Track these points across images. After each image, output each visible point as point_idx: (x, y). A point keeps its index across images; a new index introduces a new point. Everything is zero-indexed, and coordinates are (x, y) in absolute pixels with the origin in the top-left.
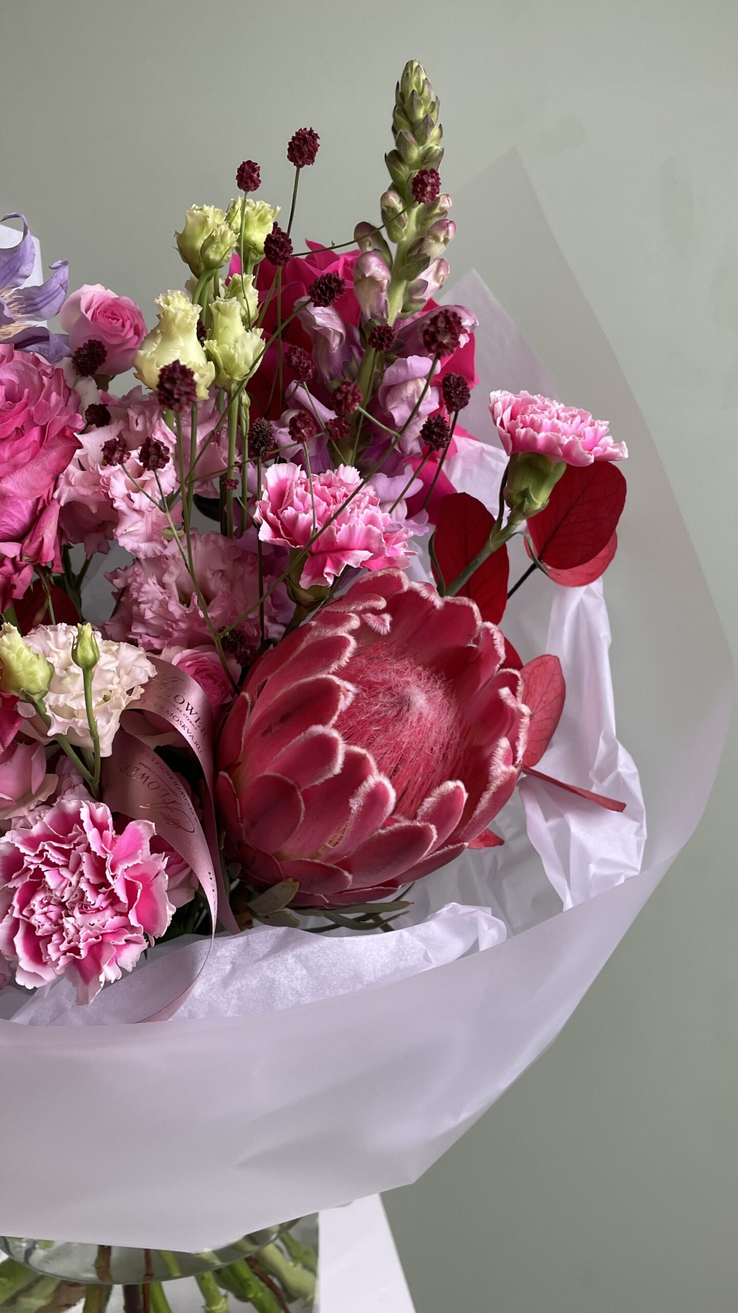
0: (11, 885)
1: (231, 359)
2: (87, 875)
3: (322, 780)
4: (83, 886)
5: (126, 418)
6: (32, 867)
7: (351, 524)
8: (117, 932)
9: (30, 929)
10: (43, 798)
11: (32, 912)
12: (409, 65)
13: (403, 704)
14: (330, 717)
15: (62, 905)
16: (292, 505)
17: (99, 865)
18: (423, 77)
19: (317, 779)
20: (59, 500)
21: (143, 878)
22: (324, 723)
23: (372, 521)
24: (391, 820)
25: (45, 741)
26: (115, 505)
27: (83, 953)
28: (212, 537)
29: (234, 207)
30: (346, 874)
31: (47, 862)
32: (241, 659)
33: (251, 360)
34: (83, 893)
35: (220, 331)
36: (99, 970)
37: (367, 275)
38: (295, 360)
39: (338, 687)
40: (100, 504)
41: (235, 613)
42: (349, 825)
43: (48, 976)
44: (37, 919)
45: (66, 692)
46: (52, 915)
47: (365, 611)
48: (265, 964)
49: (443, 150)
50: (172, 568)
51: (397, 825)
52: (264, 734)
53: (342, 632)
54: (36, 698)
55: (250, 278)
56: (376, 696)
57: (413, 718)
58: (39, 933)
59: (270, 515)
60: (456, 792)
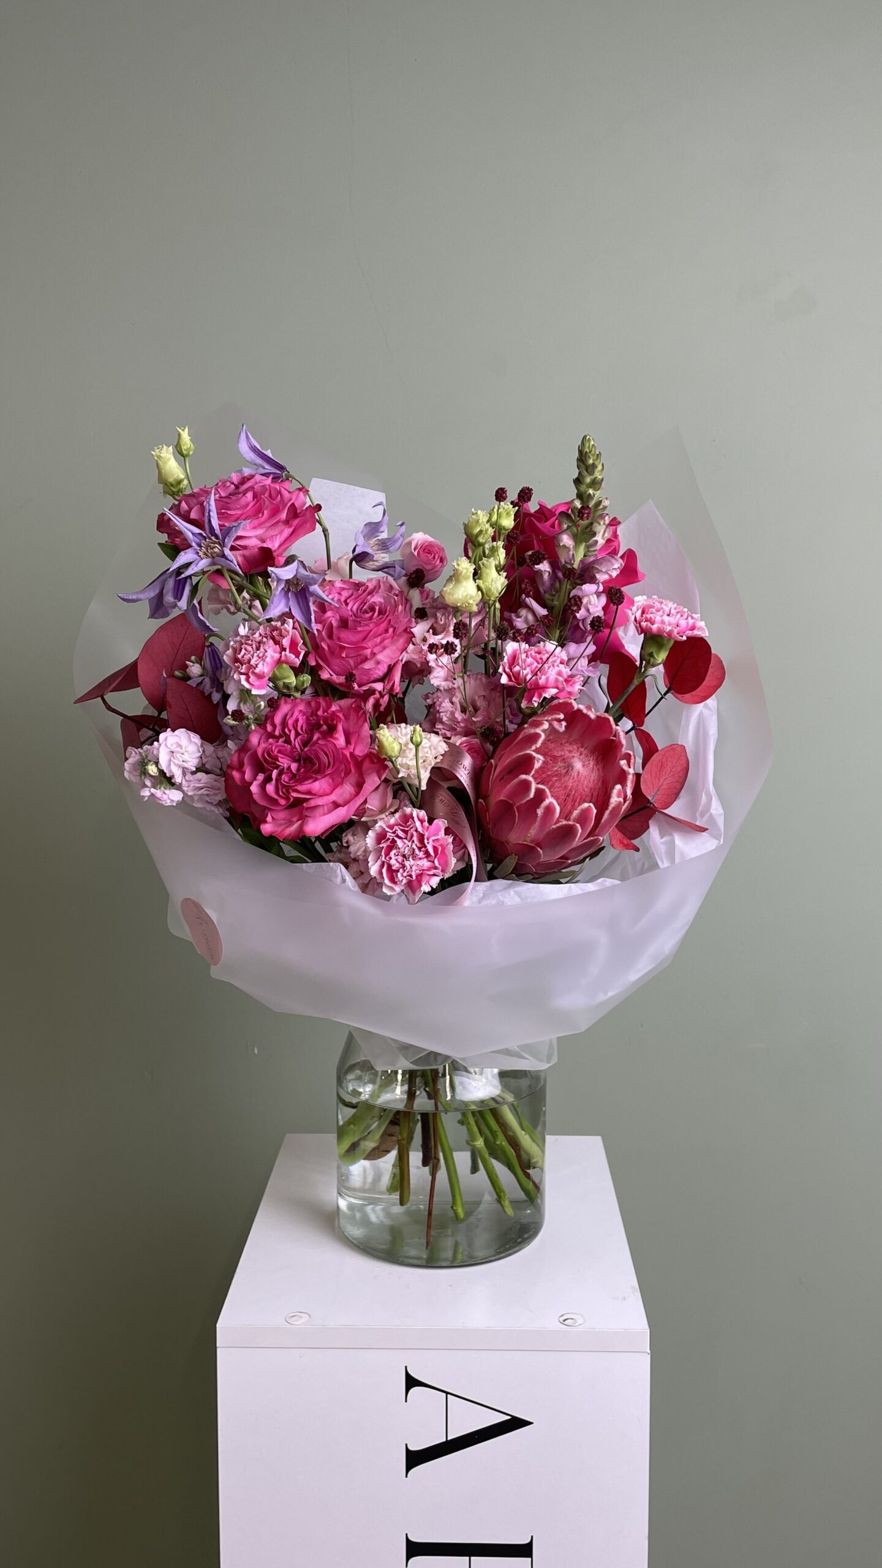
0: (381, 846)
1: (490, 590)
2: (416, 842)
3: (525, 801)
4: (414, 846)
5: (436, 617)
6: (391, 838)
7: (547, 676)
8: (429, 869)
9: (390, 867)
10: (392, 810)
11: (391, 858)
12: (585, 437)
13: (569, 767)
14: (531, 772)
15: (404, 856)
16: (518, 665)
17: (421, 837)
18: (592, 443)
19: (522, 800)
20: (402, 660)
21: (441, 845)
22: (527, 773)
23: (559, 674)
24: (558, 821)
25: (396, 781)
26: (430, 664)
27: (414, 877)
28: (479, 677)
29: (493, 510)
30: (539, 849)
31: (398, 836)
32: (492, 743)
33: (500, 589)
34: (414, 850)
35: (484, 575)
36: (421, 886)
37: (561, 545)
38: (523, 586)
39: (535, 757)
40: (422, 663)
41: (490, 718)
42: (537, 824)
43: (398, 889)
44: (393, 862)
45: (407, 757)
46: (400, 860)
47: (552, 720)
48: (499, 894)
49: (602, 480)
50: (457, 694)
51: (560, 824)
52: (500, 780)
53: (538, 731)
54: (394, 759)
55: (501, 544)
56: (557, 763)
57: (574, 774)
58: (394, 868)
59: (507, 670)
60: (588, 809)
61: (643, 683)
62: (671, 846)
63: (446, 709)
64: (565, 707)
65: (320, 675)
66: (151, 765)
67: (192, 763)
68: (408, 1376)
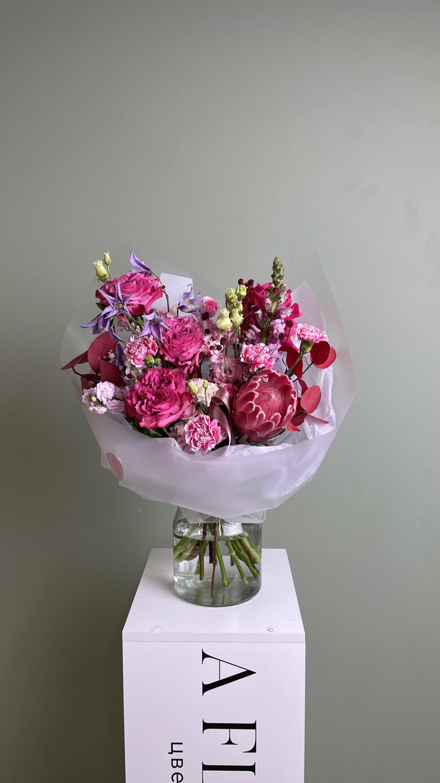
0: (191, 431)
1: (236, 322)
2: (205, 429)
3: (251, 412)
4: (204, 431)
5: (214, 333)
6: (195, 427)
7: (260, 358)
8: (211, 441)
9: (194, 439)
10: (195, 415)
11: (195, 436)
12: (276, 258)
13: (270, 397)
14: (253, 400)
15: (200, 435)
16: (248, 354)
17: (207, 427)
18: (279, 260)
19: (250, 412)
20: (199, 352)
21: (216, 431)
22: (252, 400)
23: (266, 357)
24: (265, 420)
25: (197, 403)
26: (211, 353)
27: (204, 444)
28: (232, 358)
29: (237, 288)
30: (257, 432)
31: (197, 427)
32: (237, 386)
33: (240, 322)
34: (204, 432)
35: (234, 316)
36: (207, 448)
37: (266, 303)
38: (250, 320)
39: (255, 394)
40: (208, 353)
41: (236, 376)
42: (256, 422)
43: (198, 449)
44: (196, 438)
45: (201, 393)
46: (198, 437)
47: (263, 377)
48: (240, 451)
49: (283, 275)
50: (223, 365)
51: (266, 422)
52: (241, 403)
53: (257, 382)
54: (196, 394)
55: (241, 302)
56: (265, 395)
57: (272, 400)
58: (196, 440)
59: (244, 356)
60: (278, 415)
61: (301, 360)
62: (313, 429)
63: (218, 372)
64: (268, 372)
65: (164, 359)
66: (94, 397)
67: (111, 396)
68: (203, 653)
